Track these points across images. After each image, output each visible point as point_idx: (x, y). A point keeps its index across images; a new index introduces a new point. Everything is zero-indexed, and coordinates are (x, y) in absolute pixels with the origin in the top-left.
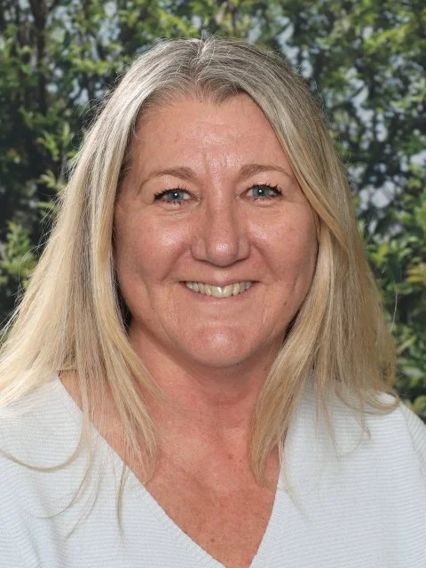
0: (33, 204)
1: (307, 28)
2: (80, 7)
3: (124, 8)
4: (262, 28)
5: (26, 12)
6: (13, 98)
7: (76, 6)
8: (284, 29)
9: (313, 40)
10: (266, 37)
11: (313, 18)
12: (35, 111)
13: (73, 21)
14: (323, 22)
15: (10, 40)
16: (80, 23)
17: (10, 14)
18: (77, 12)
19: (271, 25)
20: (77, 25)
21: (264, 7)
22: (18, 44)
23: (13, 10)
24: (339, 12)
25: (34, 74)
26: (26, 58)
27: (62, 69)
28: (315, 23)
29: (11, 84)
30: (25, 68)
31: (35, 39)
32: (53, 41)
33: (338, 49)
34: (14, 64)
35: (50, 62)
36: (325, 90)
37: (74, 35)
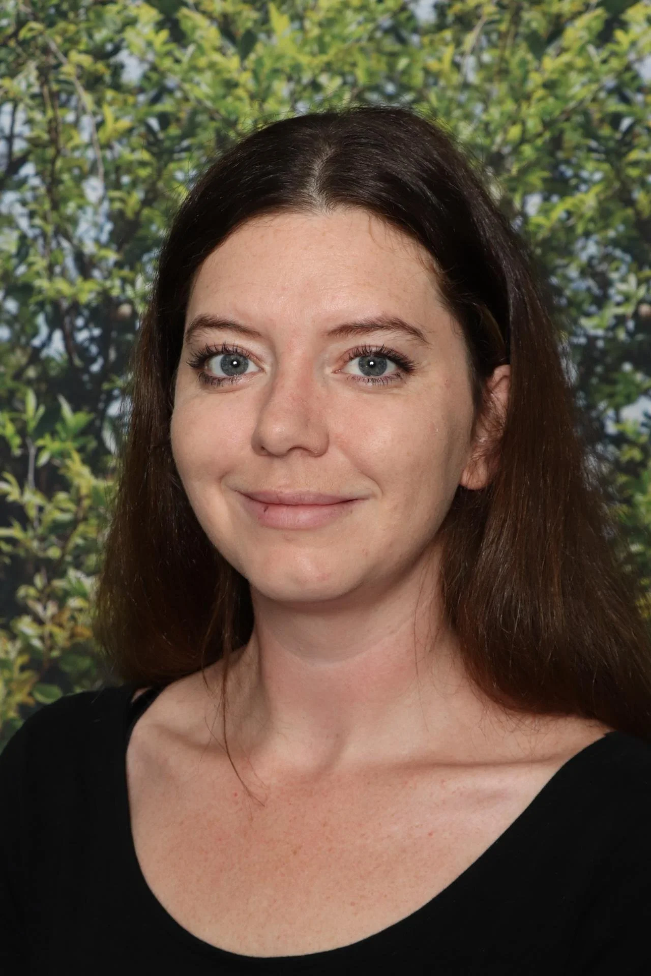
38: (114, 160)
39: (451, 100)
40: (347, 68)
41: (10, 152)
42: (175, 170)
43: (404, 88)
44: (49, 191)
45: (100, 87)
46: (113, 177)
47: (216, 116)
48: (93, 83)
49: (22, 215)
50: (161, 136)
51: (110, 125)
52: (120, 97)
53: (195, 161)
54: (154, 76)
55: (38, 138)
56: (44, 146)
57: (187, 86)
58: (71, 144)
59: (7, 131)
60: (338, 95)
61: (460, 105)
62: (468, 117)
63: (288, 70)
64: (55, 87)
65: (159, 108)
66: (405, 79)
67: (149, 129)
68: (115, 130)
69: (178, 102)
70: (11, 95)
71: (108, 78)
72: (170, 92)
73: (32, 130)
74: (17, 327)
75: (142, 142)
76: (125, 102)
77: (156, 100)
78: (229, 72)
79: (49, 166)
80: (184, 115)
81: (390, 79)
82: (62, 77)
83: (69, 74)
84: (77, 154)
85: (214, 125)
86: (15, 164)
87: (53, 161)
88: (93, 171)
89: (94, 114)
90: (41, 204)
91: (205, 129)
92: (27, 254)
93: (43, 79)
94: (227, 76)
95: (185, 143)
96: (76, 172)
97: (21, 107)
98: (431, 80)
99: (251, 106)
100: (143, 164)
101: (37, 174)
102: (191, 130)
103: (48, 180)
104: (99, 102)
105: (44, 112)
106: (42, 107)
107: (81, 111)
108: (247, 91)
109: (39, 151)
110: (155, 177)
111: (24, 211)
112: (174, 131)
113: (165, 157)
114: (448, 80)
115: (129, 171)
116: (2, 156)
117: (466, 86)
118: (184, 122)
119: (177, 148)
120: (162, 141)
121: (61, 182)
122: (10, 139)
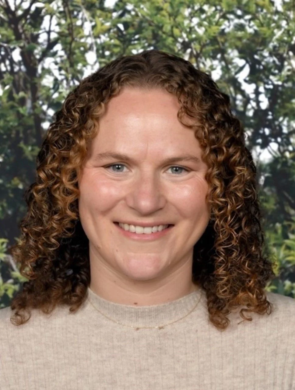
1: (261, 67)
2: (65, 57)
3: (103, 56)
4: (222, 69)
5: (19, 63)
6: (13, 136)
7: (61, 57)
8: (242, 68)
9: (268, 78)
10: (227, 76)
11: (266, 60)
12: (33, 145)
13: (60, 69)
14: (274, 62)
15: (7, 87)
16: (66, 71)
17: (6, 66)
18: (62, 61)
19: (230, 66)
20: (63, 72)
21: (223, 52)
22: (14, 91)
23: (7, 62)
24: (288, 54)
25: (30, 115)
26: (22, 102)
27: (53, 109)
28: (268, 63)
29: (11, 123)
30: (21, 110)
31: (29, 86)
32: (44, 87)
33: (289, 84)
34: (12, 107)
35: (43, 104)
36: (281, 119)
37: (62, 80)
38: (101, 44)
39: (270, 19)
40: (217, 3)
41: (49, 39)
42: (132, 49)
43: (246, 13)
44: (69, 58)
45: (93, 9)
46: (101, 52)
47: (152, 24)
48: (90, 7)
49: (55, 69)
50: (124, 33)
51: (99, 27)
52: (104, 14)
53: (142, 45)
54: (121, 4)
55: (63, 32)
56: (66, 36)
57: (137, 9)
58: (79, 35)
59: (47, 29)
60: (213, 16)
61: (274, 21)
62: (279, 27)
63: (187, 2)
64: (71, 8)
65: (124, 19)
66: (246, 9)
67: (119, 29)
68: (102, 29)
69: (133, 16)
70: (49, 12)
71: (97, 4)
72: (129, 12)
73: (60, 28)
75: (116, 36)
76: (107, 16)
77: (122, 15)
78: (158, 3)
79: (68, 46)
80: (136, 23)
81: (239, 8)
82: (74, 4)
83: (78, 2)
84: (83, 40)
85: (151, 28)
86: (51, 44)
87: (70, 44)
88: (91, 48)
89: (91, 21)
90: (65, 65)
91: (147, 30)
92: (58, 88)
93: (65, 4)
94: (157, 5)
95: (137, 37)
96: (82, 49)
97: (54, 17)
98: (259, 9)
99: (170, 19)
100: (116, 46)
101: (63, 49)
102: (140, 30)
103: (68, 52)
104: (93, 16)
105: (66, 20)
106: (65, 18)
107: (84, 20)
108: (167, 12)
109: (64, 38)
110: (122, 52)
111: (57, 67)
112: (131, 30)
113: (127, 43)
114: (268, 10)
115: (108, 49)
116: (45, 41)
117: (277, 12)
118: (136, 26)
119: (133, 39)
120: (125, 35)
121: (74, 53)
122: (49, 32)
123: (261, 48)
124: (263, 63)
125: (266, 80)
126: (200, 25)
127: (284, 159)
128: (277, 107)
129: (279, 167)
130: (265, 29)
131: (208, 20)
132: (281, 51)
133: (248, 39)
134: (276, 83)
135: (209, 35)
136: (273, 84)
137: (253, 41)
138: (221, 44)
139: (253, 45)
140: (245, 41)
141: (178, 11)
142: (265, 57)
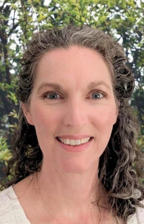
0: (7, 126)
1: (129, 39)
2: (23, 33)
7: (20, 33)
8: (118, 40)
9: (133, 45)
11: (131, 35)
12: (5, 83)
13: (20, 40)
14: (136, 36)
16: (23, 41)
18: (21, 36)
20: (21, 42)
21: (108, 30)
24: (143, 31)
25: (3, 66)
28: (133, 37)
31: (3, 49)
32: (11, 50)
35: (11, 59)
36: (140, 68)
37: (21, 46)
38: (42, 26)
39: (134, 12)
40: (105, 3)
41: (14, 23)
43: (121, 8)
44: (24, 33)
45: (38, 6)
47: (70, 15)
48: (36, 5)
50: (55, 20)
51: (41, 16)
52: (44, 9)
54: (53, 4)
55: (21, 19)
56: (23, 22)
57: (61, 7)
58: (30, 21)
59: (13, 18)
60: (103, 10)
61: (136, 13)
62: (139, 16)
63: (89, 3)
64: (26, 6)
65: (54, 12)
66: (121, 6)
67: (52, 18)
68: (42, 18)
69: (59, 10)
70: (14, 8)
71: (40, 4)
72: (57, 8)
73: (20, 17)
74: (17, 70)
75: (50, 21)
76: (45, 10)
77: (53, 10)
79: (24, 27)
80: (61, 14)
81: (117, 6)
82: (28, 3)
83: (29, 3)
85: (69, 17)
86: (15, 26)
87: (25, 26)
88: (36, 28)
89: (37, 13)
90: (22, 37)
91: (67, 18)
92: (19, 51)
93: (22, 4)
94: (72, 4)
95: (61, 22)
96: (32, 29)
97: (17, 11)
98: (128, 7)
99: (79, 12)
100: (50, 27)
101: (21, 29)
102: (63, 18)
103: (24, 31)
104: (38, 10)
105: (23, 12)
106: (22, 11)
107: (33, 12)
108: (78, 8)
109: (22, 23)
111: (18, 39)
112: (58, 18)
113: (56, 25)
114: (133, 7)
115: (46, 29)
116: (11, 24)
117: (138, 8)
118: (61, 16)
119: (59, 23)
120: (55, 21)
121: (28, 31)
122: (14, 20)
123: (129, 28)
124: (130, 37)
125: (132, 46)
126: (96, 15)
127: (142, 91)
128: (138, 61)
129: (139, 94)
130: (131, 17)
131: (100, 13)
132: (140, 30)
133: (122, 23)
134: (137, 48)
135: (101, 21)
136: (136, 48)
137: (125, 24)
138: (107, 26)
139: (125, 26)
140: (120, 24)
141: (84, 7)
142: (131, 33)
